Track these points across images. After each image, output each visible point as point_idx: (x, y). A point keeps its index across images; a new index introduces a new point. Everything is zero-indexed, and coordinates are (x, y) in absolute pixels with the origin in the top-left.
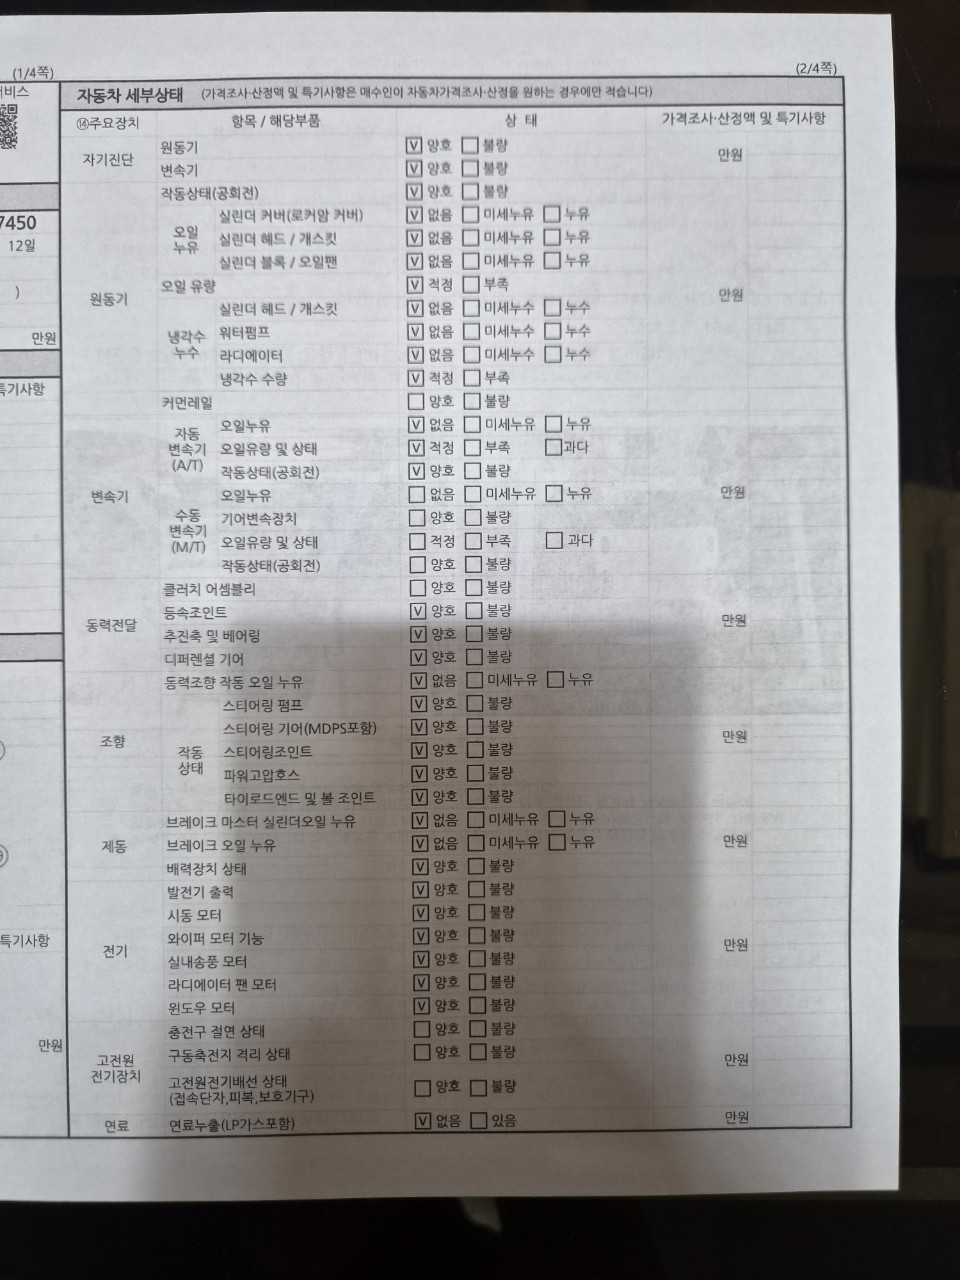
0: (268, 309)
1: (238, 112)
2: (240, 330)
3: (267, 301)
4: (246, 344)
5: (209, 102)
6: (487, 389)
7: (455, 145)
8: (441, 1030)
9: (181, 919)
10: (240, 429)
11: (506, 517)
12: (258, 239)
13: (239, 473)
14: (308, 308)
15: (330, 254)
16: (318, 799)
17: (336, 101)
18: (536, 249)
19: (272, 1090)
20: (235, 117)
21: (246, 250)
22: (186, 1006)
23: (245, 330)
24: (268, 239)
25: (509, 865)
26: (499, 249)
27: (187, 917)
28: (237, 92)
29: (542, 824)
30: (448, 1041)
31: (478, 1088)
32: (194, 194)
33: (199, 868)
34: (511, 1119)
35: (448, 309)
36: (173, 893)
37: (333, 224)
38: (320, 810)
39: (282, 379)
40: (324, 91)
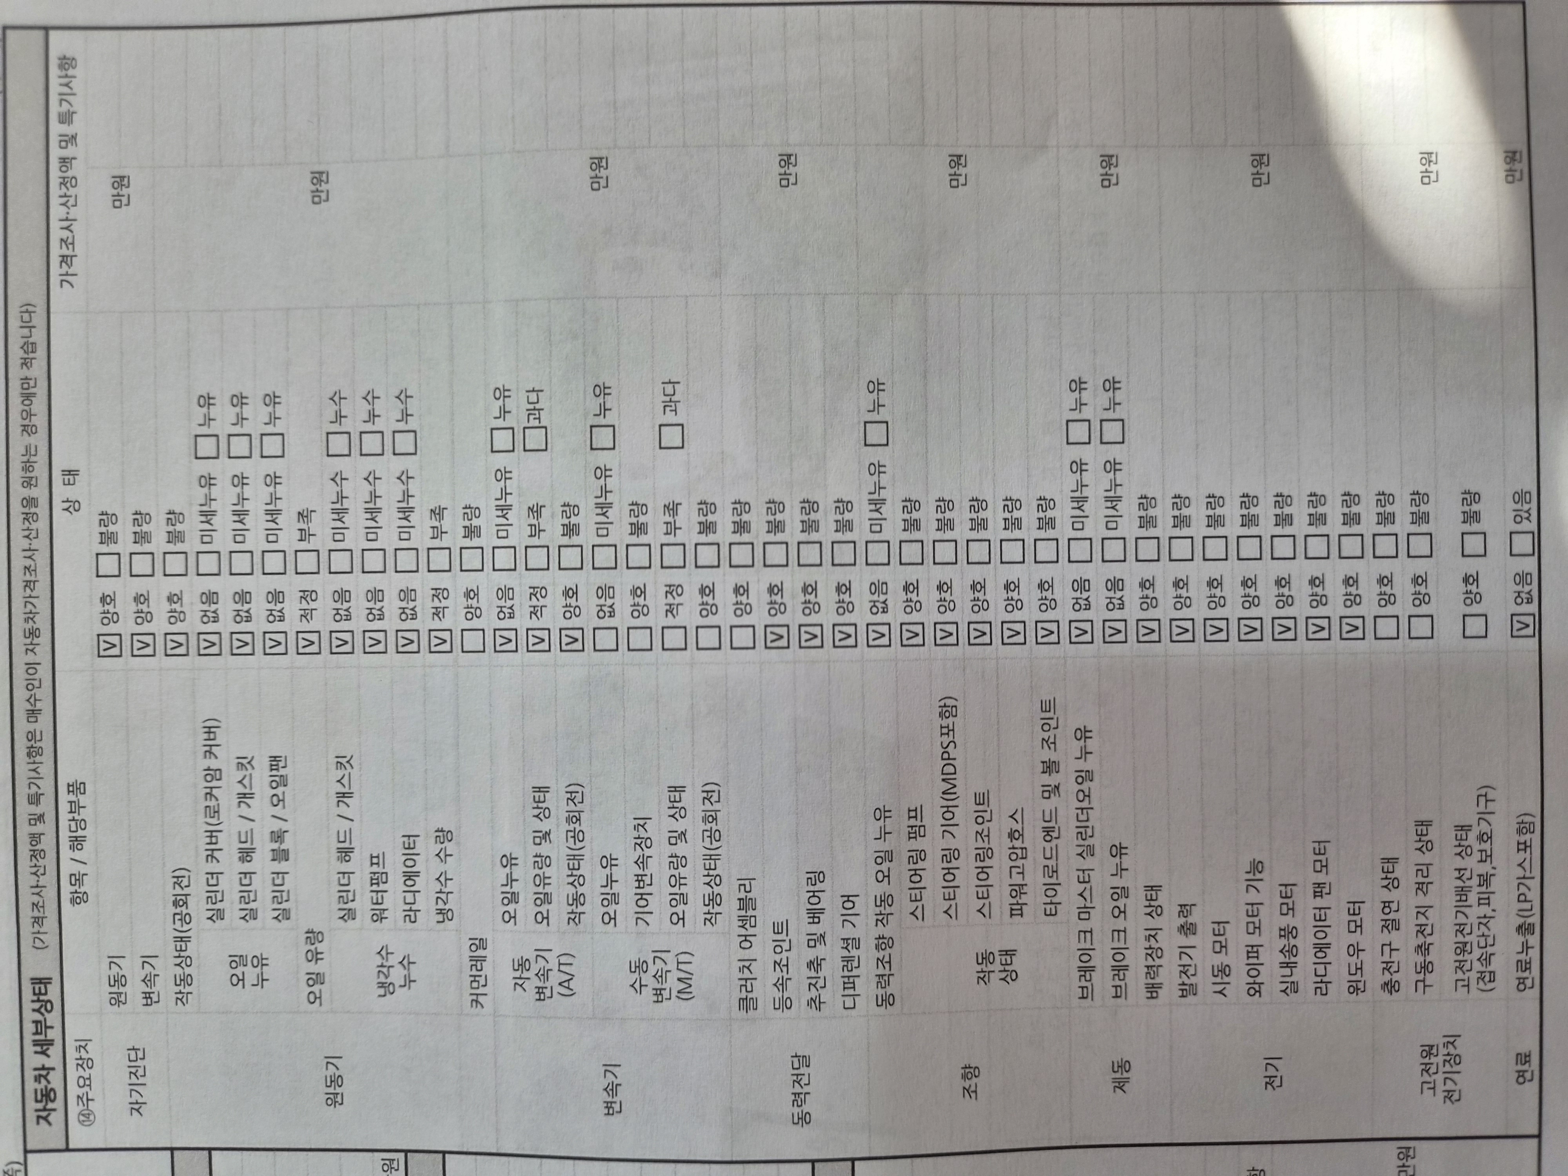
0: (345, 853)
1: (66, 896)
2: (374, 894)
3: (335, 855)
4: (395, 884)
5: (51, 939)
6: (455, 538)
7: (107, 586)
8: (1387, 599)
9: (1226, 979)
10: (513, 898)
11: (638, 508)
12: (246, 867)
13: (578, 900)
14: (342, 796)
15: (266, 763)
16: (1052, 780)
17: (47, 758)
18: (255, 469)
19: (1476, 846)
20: (73, 901)
21: (262, 886)
22: (1353, 971)
23: (375, 887)
24: (246, 855)
25: (1146, 502)
26: (257, 522)
27: (1224, 970)
28: (36, 899)
29: (1085, 453)
30: (1403, 588)
31: (1474, 544)
32: (182, 959)
33: (1153, 952)
34: (1520, 497)
35: (342, 595)
36: (1187, 990)
37: (225, 759)
38: (1066, 779)
39: (443, 835)
40: (33, 774)
